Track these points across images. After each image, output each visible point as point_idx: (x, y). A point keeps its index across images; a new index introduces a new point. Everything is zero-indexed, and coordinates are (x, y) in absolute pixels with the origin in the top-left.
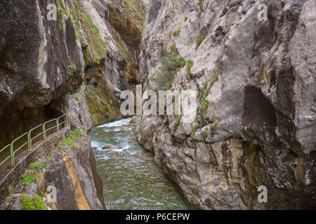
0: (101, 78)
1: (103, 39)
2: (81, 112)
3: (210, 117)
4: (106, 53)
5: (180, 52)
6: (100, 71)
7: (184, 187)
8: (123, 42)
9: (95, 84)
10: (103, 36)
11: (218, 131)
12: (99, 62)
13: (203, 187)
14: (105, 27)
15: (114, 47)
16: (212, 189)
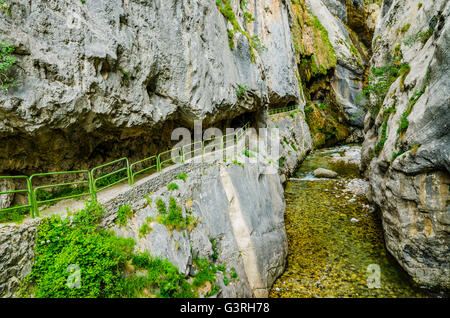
0: (329, 91)
1: (333, 43)
2: (295, 131)
3: (409, 141)
4: (335, 61)
5: (405, 54)
6: (328, 84)
7: (386, 227)
8: (361, 44)
9: (321, 99)
10: (332, 39)
11: (417, 160)
12: (325, 73)
13: (403, 230)
14: (337, 28)
15: (348, 51)
16: (414, 233)
